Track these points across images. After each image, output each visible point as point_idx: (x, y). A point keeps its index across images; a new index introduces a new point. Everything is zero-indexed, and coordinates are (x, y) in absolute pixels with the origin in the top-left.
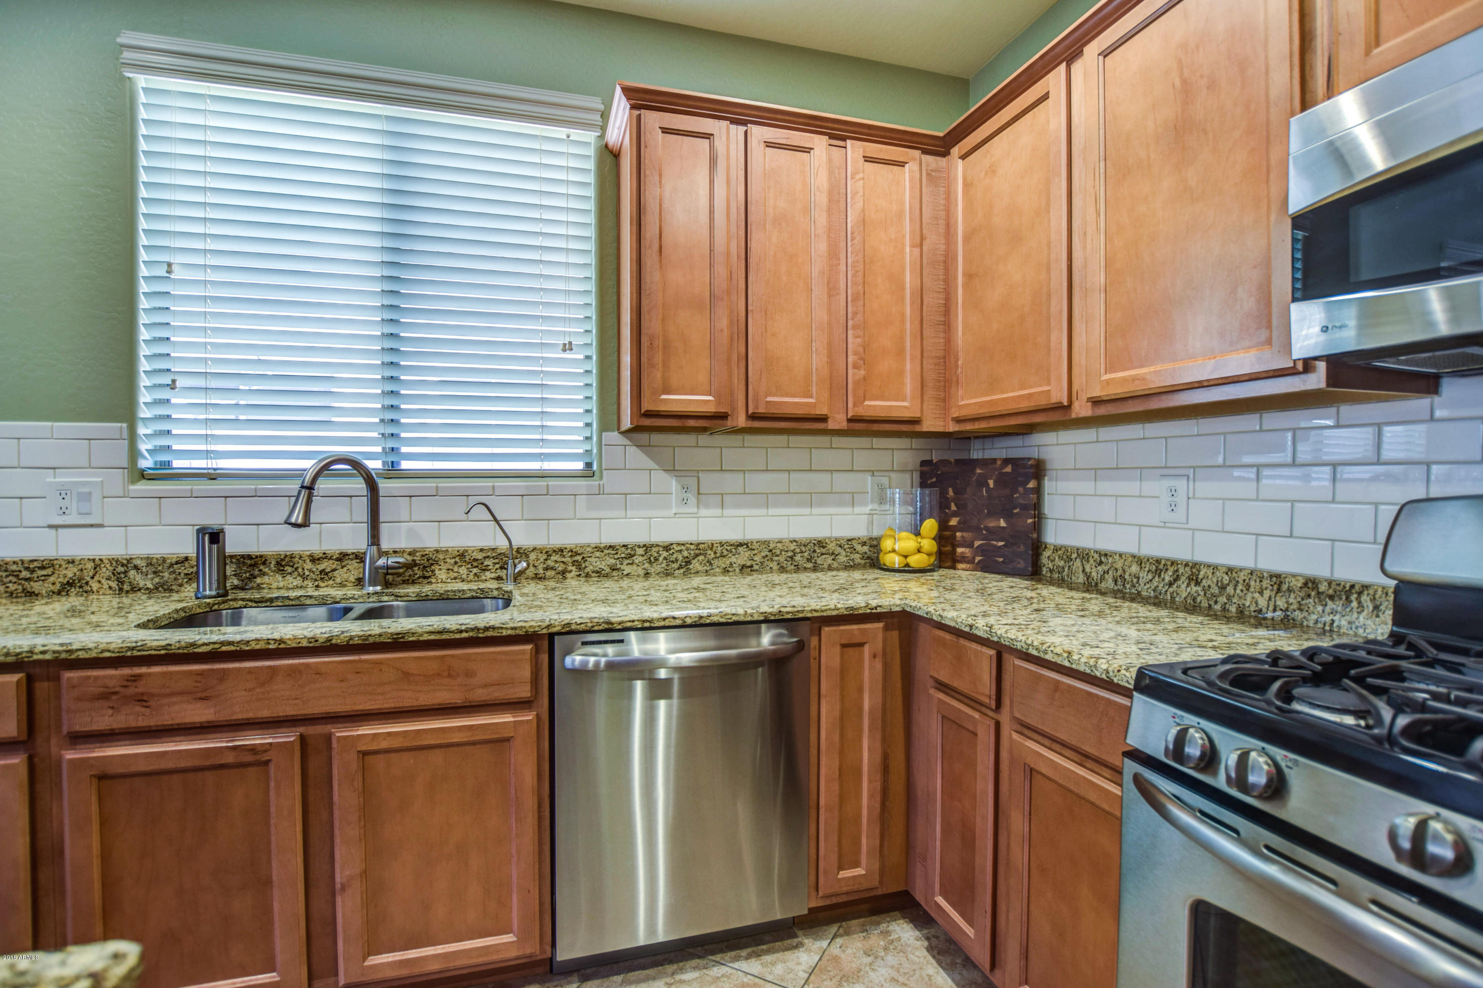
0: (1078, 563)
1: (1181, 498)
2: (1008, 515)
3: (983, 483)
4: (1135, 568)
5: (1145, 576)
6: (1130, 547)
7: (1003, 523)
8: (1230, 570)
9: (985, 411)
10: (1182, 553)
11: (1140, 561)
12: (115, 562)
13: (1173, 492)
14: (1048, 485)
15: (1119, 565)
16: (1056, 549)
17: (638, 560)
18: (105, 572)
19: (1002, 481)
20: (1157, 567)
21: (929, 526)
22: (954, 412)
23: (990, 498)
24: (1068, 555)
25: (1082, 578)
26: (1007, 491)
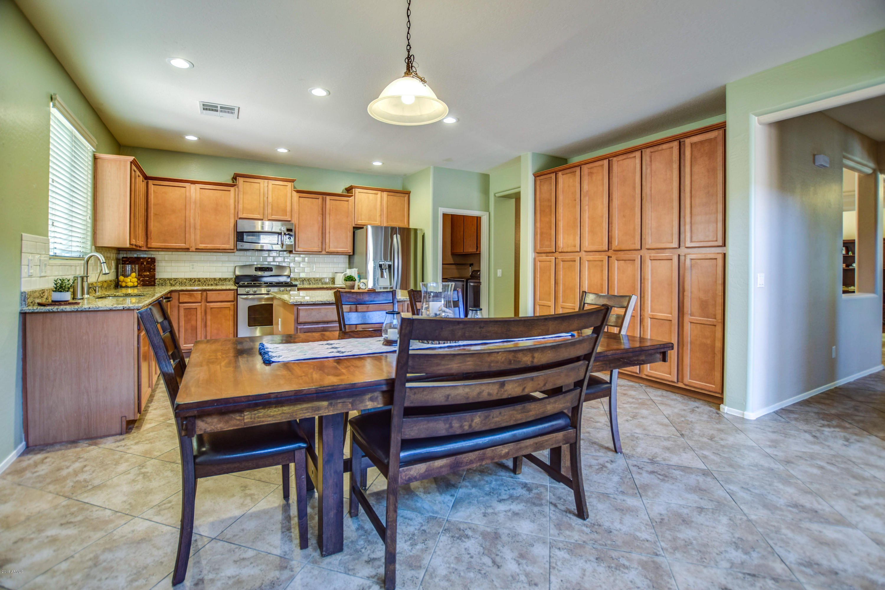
0: (168, 281)
1: (194, 266)
2: (149, 271)
3: (142, 263)
4: (185, 281)
5: (187, 282)
6: (183, 277)
7: (148, 273)
8: (206, 278)
9: (163, 247)
10: (195, 277)
11: (186, 279)
13: (192, 265)
14: (156, 264)
15: (181, 280)
16: (160, 279)
19: (148, 263)
20: (191, 280)
21: (134, 274)
22: (149, 246)
23: (145, 267)
24: (165, 280)
25: (169, 284)
26: (149, 265)
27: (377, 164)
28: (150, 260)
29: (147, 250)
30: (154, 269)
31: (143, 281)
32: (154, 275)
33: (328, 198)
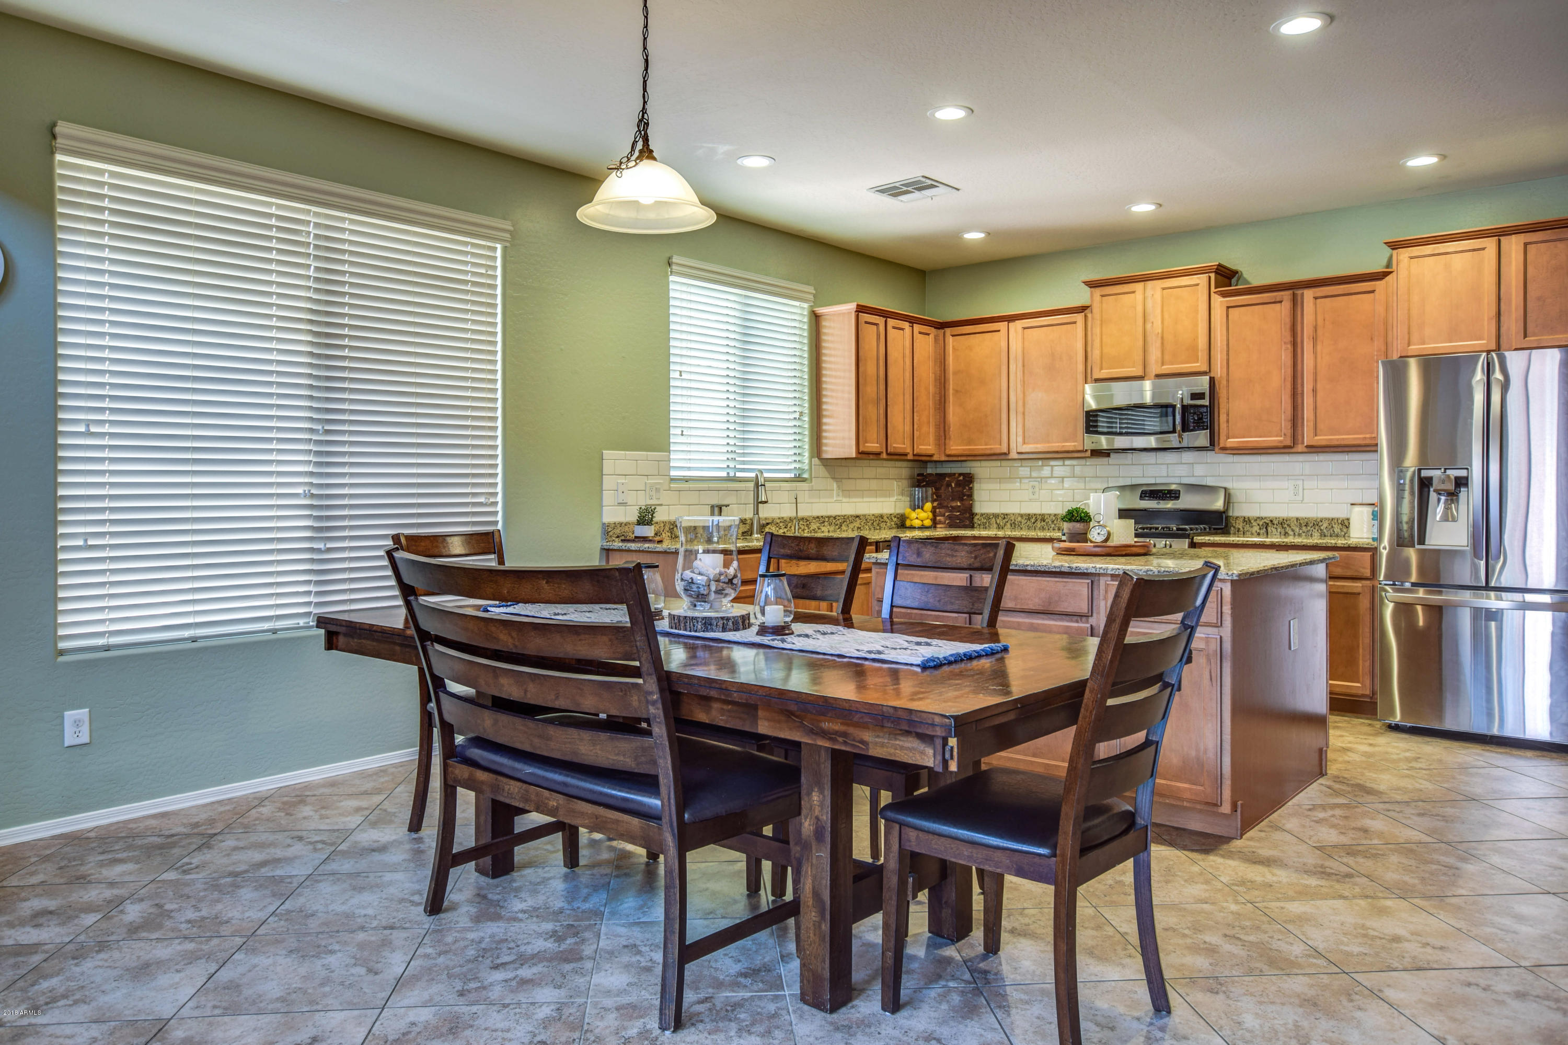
0: (994, 519)
1: (1037, 490)
2: (961, 500)
3: (949, 485)
4: (1019, 519)
5: (1024, 521)
6: (1017, 511)
7: (960, 504)
8: (1055, 515)
10: (1037, 511)
11: (1022, 516)
12: (670, 523)
13: (1033, 487)
14: (976, 486)
15: (1013, 518)
16: (982, 515)
17: (826, 524)
18: (667, 528)
19: (958, 484)
20: (1029, 517)
21: (928, 506)
22: (948, 452)
23: (953, 492)
24: (988, 517)
25: (995, 526)
26: (960, 489)
27: (1423, 161)
28: (961, 478)
29: (947, 459)
30: (970, 496)
31: (949, 517)
32: (970, 508)
33: (1308, 294)
